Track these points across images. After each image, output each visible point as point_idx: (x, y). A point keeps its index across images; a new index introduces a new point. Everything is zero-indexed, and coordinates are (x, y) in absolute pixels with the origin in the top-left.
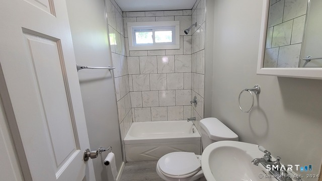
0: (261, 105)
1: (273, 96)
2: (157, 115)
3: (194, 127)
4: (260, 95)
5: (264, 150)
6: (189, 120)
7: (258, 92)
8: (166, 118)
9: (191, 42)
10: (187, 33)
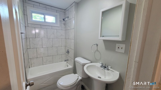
0: (98, 50)
1: (102, 46)
2: (46, 61)
3: (67, 64)
4: (98, 46)
5: (101, 63)
6: (65, 61)
7: (97, 45)
8: (52, 62)
9: (65, 24)
10: (64, 20)
